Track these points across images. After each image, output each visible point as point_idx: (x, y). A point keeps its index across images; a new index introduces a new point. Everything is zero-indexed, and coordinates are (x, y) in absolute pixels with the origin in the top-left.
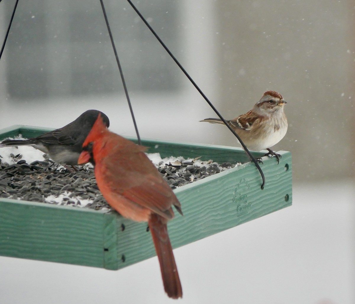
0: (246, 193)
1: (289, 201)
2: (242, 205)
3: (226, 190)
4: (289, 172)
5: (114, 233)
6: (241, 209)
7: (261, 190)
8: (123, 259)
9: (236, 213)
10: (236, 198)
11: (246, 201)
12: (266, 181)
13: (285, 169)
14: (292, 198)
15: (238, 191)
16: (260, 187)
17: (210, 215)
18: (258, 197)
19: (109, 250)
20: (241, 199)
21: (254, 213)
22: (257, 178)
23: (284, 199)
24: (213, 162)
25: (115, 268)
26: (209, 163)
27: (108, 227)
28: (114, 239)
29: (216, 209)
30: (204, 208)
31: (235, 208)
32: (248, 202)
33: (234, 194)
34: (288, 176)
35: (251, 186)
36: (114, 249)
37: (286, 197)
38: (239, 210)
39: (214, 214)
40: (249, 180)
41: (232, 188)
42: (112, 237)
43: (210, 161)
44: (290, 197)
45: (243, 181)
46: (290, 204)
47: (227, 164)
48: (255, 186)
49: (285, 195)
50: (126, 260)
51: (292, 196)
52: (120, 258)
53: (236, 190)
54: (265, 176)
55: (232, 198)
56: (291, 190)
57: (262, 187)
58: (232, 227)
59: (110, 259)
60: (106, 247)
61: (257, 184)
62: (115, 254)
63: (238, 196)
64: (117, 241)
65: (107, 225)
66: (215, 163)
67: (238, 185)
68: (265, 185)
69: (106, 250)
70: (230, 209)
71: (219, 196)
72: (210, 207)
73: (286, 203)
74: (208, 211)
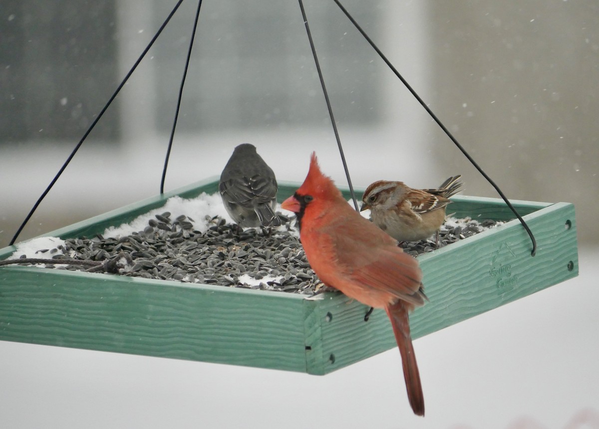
0: (509, 262)
1: (575, 270)
2: (504, 278)
3: (479, 260)
4: (573, 230)
5: (317, 325)
6: (503, 284)
7: (531, 257)
8: (332, 358)
9: (496, 289)
10: (495, 270)
11: (510, 274)
12: (537, 245)
13: (567, 227)
14: (577, 266)
15: (498, 260)
16: (530, 253)
17: (456, 294)
18: (527, 267)
19: (312, 347)
20: (501, 270)
21: (522, 289)
22: (526, 241)
23: (567, 268)
24: (472, 219)
25: (321, 373)
26: (466, 222)
27: (309, 318)
28: (318, 333)
29: (465, 286)
30: (447, 285)
31: (494, 283)
32: (513, 274)
33: (491, 264)
34: (571, 237)
35: (517, 253)
36: (319, 347)
37: (568, 265)
38: (499, 286)
39: (463, 292)
40: (512, 245)
41: (488, 257)
42: (315, 330)
43: (468, 218)
44: (575, 265)
45: (503, 246)
46: (577, 274)
47: (490, 221)
48: (521, 252)
49: (567, 262)
50: (336, 361)
51: (578, 263)
52: (327, 358)
53: (494, 259)
54: (536, 239)
55: (489, 270)
56: (576, 255)
57: (533, 252)
58: (491, 309)
59: (313, 360)
60: (308, 345)
61: (526, 249)
62: (319, 354)
63: (498, 268)
64: (322, 335)
65: (307, 315)
66: (474, 221)
67: (497, 252)
68: (537, 250)
69: (308, 348)
70: (487, 285)
71: (469, 268)
72: (456, 284)
73: (569, 273)
74: (454, 289)
